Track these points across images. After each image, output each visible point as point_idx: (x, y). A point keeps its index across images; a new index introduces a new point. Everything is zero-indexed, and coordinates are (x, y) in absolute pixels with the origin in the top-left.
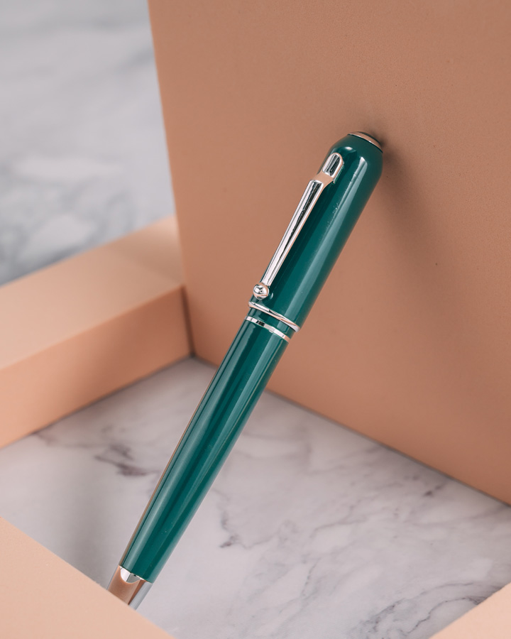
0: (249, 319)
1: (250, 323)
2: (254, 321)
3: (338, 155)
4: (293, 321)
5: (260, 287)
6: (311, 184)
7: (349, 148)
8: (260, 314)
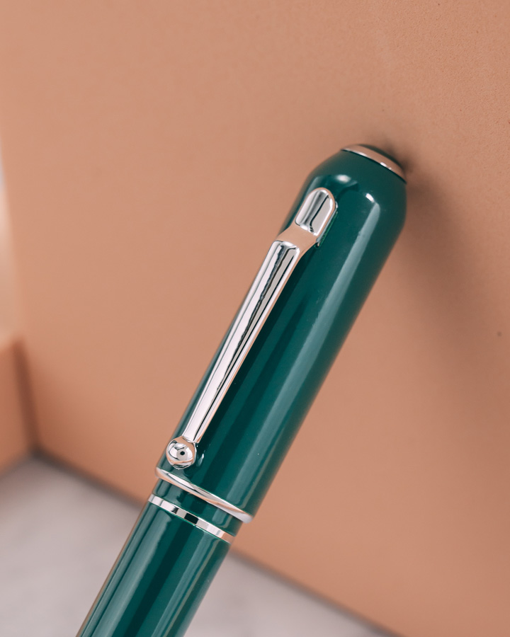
0: (157, 501)
1: (159, 509)
2: (168, 507)
3: (325, 192)
4: (237, 505)
5: (180, 446)
6: (274, 249)
7: (343, 178)
8: (179, 494)
